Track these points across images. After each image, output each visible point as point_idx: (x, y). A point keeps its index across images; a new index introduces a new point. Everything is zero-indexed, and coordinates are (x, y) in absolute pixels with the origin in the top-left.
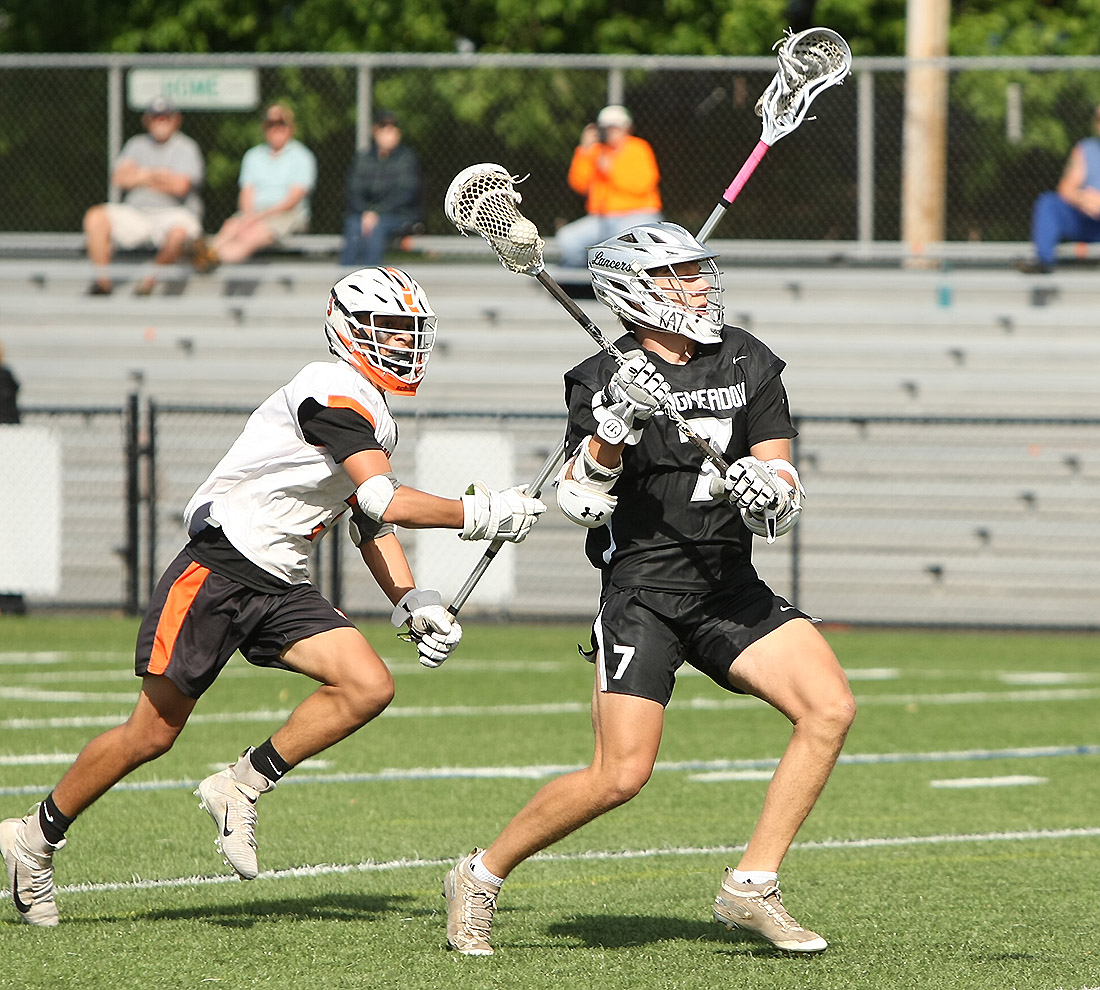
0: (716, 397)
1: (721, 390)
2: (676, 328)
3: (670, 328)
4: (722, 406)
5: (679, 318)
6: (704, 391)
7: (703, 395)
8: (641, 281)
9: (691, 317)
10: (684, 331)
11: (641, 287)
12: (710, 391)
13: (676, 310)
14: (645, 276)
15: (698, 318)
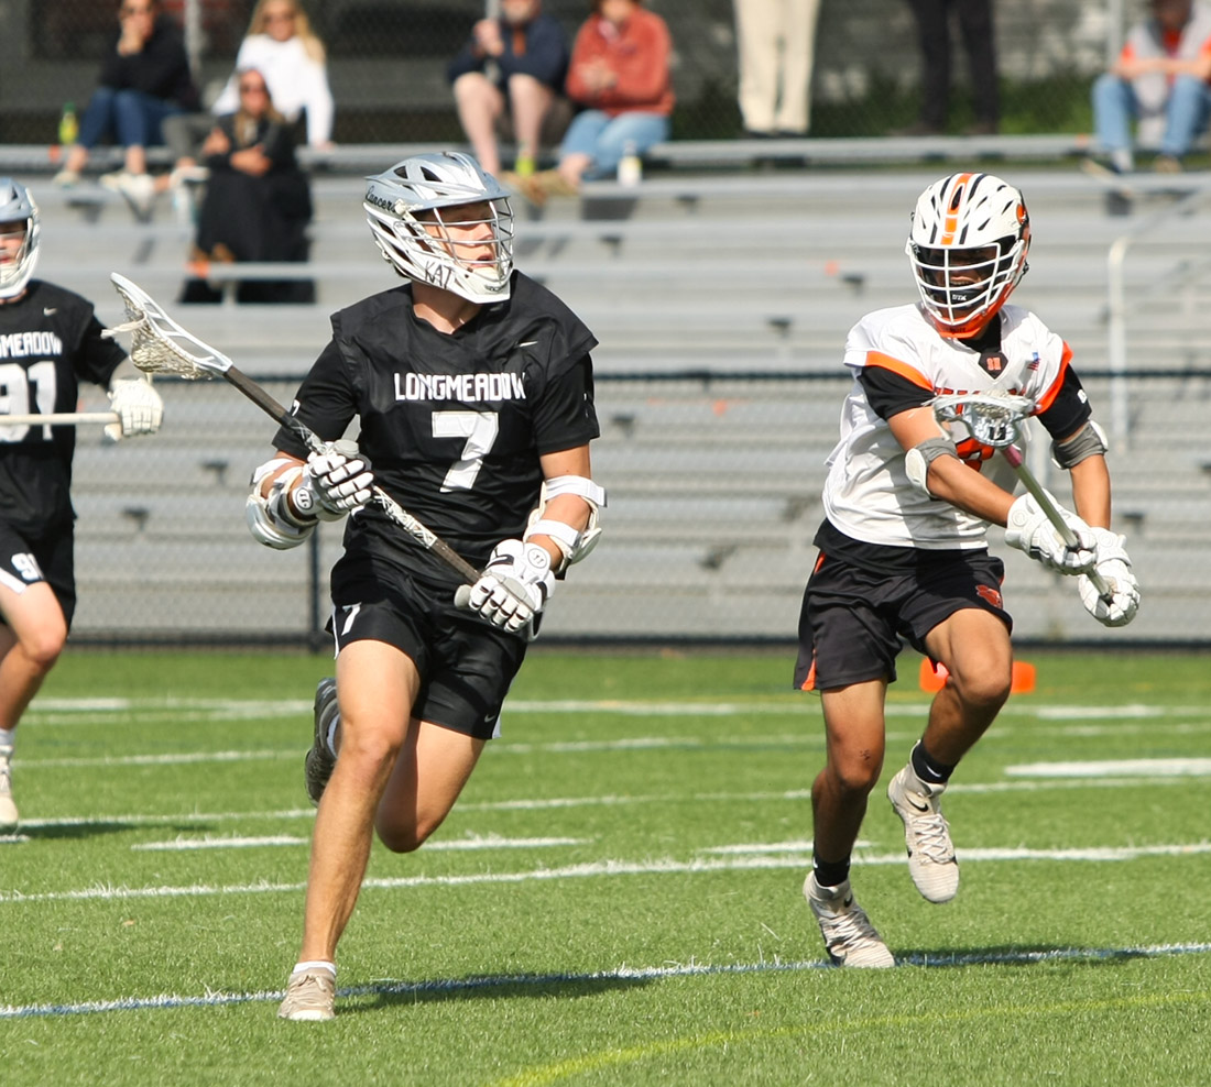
0: (485, 385)
1: (492, 376)
2: (443, 282)
3: (436, 283)
4: (490, 396)
5: (445, 272)
6: (470, 377)
7: (469, 381)
8: (408, 226)
9: (460, 271)
10: (452, 287)
11: (407, 233)
12: (479, 376)
13: (443, 263)
14: (411, 219)
15: (468, 273)
